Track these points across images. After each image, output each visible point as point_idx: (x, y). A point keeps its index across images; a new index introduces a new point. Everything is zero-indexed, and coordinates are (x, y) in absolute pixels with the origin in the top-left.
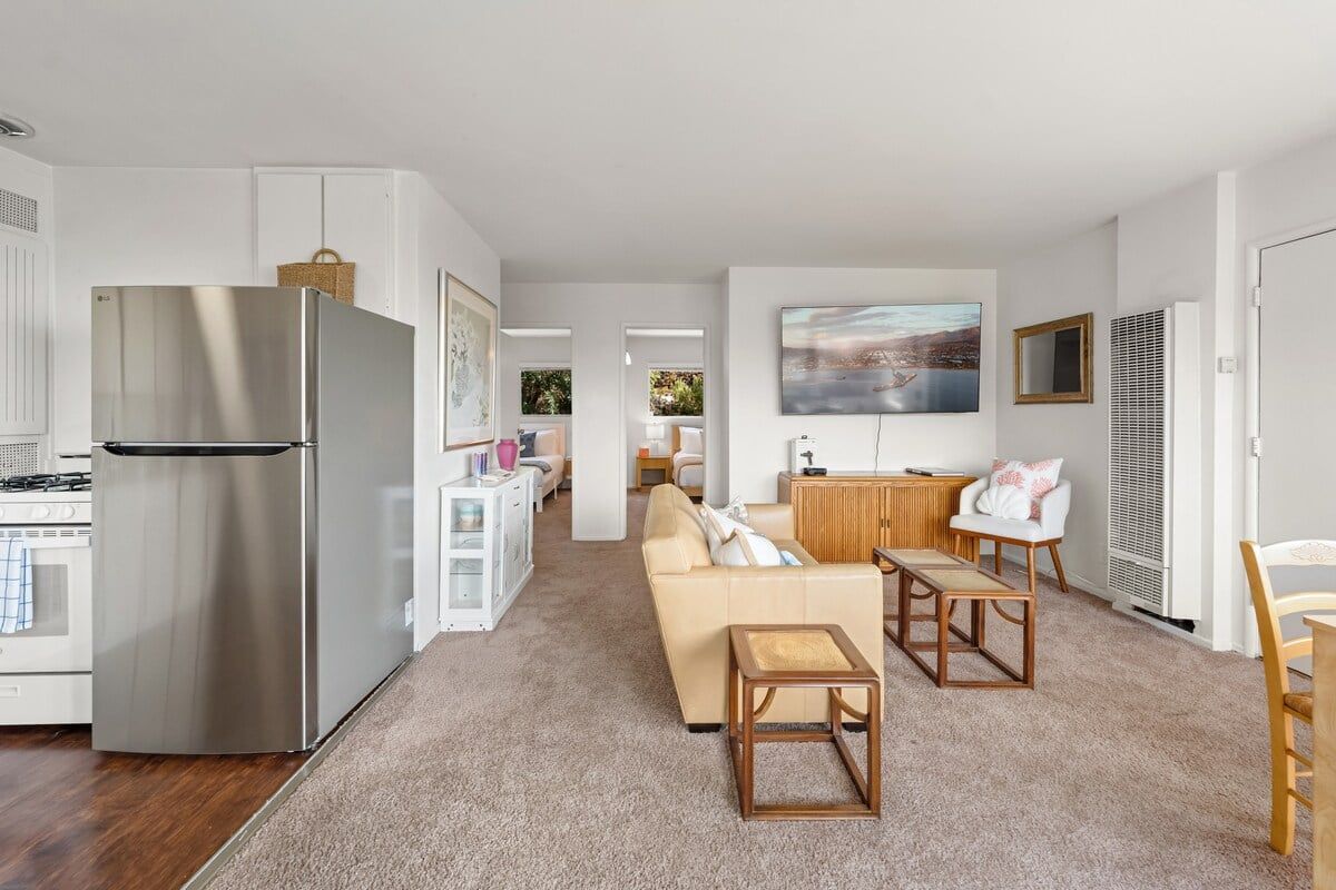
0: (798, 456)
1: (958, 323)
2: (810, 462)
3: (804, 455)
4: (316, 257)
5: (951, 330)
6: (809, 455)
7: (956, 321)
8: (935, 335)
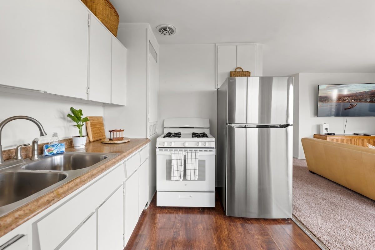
0: (324, 129)
1: (369, 89)
2: (327, 131)
3: (326, 129)
4: (235, 70)
5: (366, 91)
6: (327, 129)
7: (368, 88)
8: (362, 92)
